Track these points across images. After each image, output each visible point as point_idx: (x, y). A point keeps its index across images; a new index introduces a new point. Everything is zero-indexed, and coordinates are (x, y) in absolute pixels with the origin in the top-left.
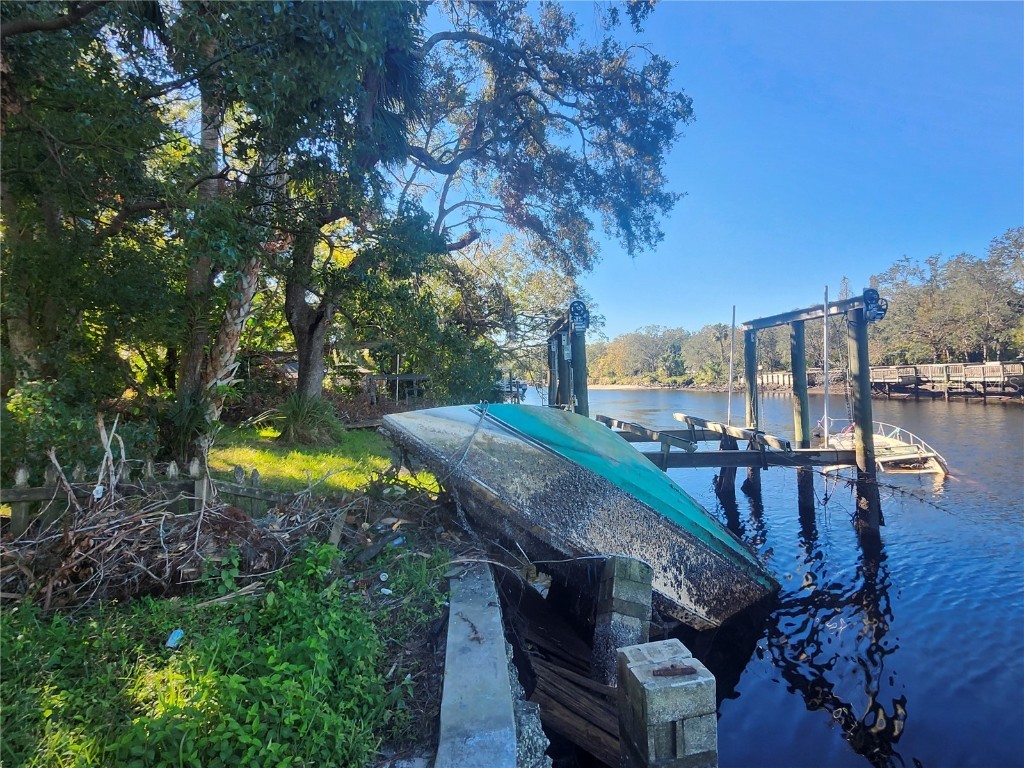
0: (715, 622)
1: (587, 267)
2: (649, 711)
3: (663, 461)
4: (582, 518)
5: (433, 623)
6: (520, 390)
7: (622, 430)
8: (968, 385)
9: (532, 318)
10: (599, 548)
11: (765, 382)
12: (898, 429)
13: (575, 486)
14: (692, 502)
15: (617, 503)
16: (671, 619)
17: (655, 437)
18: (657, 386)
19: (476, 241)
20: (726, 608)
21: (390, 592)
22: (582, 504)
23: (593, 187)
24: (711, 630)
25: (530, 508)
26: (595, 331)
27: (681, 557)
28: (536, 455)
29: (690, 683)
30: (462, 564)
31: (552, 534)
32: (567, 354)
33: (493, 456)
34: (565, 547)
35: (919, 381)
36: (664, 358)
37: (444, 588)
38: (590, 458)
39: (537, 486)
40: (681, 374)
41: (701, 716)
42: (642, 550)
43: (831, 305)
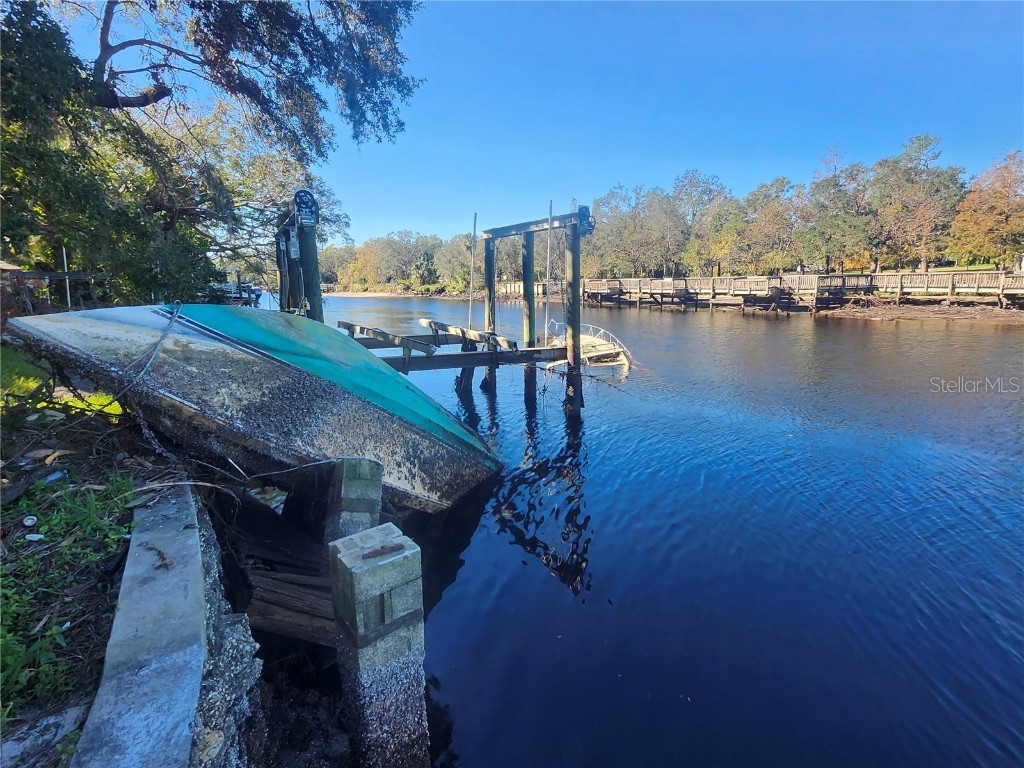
0: (446, 504)
1: (321, 154)
2: (357, 591)
3: (404, 365)
4: (307, 424)
5: (106, 561)
6: (253, 296)
7: (365, 336)
8: (652, 295)
9: (262, 212)
10: (329, 453)
11: (509, 291)
12: (602, 331)
13: (299, 393)
14: (429, 401)
15: (348, 408)
16: (406, 508)
17: (397, 342)
18: (410, 294)
19: (166, 100)
20: (457, 490)
21: (42, 537)
22: (308, 410)
23: (324, 54)
24: (443, 511)
25: (242, 419)
26: (338, 232)
27: (415, 451)
28: (249, 363)
29: (397, 557)
30: (153, 490)
31: (272, 445)
32: (295, 253)
33: (191, 365)
34: (288, 457)
35: (622, 293)
36: (417, 266)
37: (126, 518)
38: (318, 363)
39: (251, 395)
40: (434, 283)
41: (407, 583)
42: (376, 449)
43: (554, 219)
